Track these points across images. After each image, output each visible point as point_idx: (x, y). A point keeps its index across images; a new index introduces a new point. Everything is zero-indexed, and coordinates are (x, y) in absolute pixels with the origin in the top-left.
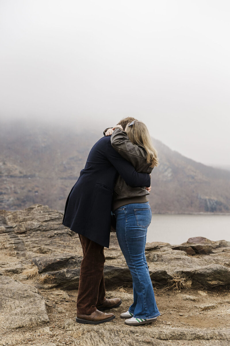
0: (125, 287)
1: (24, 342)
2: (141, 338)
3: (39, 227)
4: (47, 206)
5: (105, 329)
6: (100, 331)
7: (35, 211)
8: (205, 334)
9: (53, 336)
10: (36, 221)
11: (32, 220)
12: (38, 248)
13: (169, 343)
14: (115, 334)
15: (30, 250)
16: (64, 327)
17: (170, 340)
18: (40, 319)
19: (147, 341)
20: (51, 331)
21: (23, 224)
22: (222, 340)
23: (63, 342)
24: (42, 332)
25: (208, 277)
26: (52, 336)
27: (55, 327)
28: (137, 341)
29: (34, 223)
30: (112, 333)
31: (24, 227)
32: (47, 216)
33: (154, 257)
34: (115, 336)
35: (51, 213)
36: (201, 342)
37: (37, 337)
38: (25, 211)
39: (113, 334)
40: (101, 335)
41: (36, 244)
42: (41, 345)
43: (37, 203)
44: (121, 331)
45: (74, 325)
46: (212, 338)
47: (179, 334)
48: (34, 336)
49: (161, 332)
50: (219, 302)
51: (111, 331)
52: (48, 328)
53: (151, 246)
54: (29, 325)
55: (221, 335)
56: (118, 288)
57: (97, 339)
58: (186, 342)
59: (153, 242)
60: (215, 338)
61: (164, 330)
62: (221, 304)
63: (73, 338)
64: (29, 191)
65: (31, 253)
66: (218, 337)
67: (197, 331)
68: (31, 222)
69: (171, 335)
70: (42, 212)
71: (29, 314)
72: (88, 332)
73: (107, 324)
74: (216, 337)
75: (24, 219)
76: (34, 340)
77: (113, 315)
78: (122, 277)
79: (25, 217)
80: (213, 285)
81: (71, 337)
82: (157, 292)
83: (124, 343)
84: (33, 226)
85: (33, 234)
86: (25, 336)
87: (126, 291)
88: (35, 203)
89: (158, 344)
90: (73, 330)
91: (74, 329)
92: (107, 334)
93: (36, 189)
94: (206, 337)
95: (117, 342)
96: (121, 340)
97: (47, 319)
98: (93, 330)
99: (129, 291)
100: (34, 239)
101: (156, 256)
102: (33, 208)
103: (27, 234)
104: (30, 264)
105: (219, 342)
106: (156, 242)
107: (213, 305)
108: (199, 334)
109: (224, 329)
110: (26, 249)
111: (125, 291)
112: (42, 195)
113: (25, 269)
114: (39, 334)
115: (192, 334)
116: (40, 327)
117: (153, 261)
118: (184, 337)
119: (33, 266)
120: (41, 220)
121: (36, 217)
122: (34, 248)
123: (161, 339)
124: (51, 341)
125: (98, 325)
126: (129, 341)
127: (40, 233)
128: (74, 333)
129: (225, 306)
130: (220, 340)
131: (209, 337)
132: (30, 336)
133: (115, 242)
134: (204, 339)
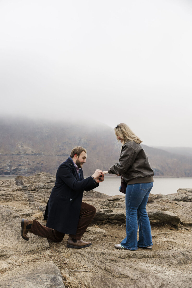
0: (98, 224)
1: (33, 260)
2: (108, 258)
3: (44, 186)
4: (48, 173)
5: (85, 252)
6: (82, 253)
7: (41, 176)
8: (149, 255)
9: (52, 256)
10: (42, 182)
11: (39, 182)
12: (43, 200)
13: (126, 260)
14: (91, 255)
15: (38, 201)
16: (59, 250)
17: (127, 259)
18: (44, 245)
19: (112, 259)
20: (51, 253)
21: (34, 184)
22: (160, 258)
23: (58, 261)
24: (45, 254)
25: (151, 217)
26: (51, 257)
27: (53, 251)
28: (106, 259)
29: (40, 184)
30: (89, 254)
31: (34, 186)
32: (48, 179)
33: (116, 205)
34: (92, 256)
35: (51, 177)
36: (147, 260)
37: (42, 257)
38: (34, 176)
39: (90, 255)
40: (83, 256)
41: (42, 197)
42: (44, 262)
43: (43, 171)
44: (96, 253)
45: (66, 250)
46: (153, 257)
47: (132, 254)
48: (40, 257)
49: (121, 253)
50: (158, 233)
51: (89, 253)
52: (49, 251)
53: (114, 198)
54: (37, 249)
55: (160, 255)
56: (94, 225)
57: (80, 258)
58: (137, 259)
59: (116, 196)
60: (156, 257)
61: (123, 252)
62: (159, 234)
63: (65, 258)
64: (38, 164)
65: (38, 203)
66: (157, 257)
67: (144, 252)
68: (39, 183)
69: (127, 255)
70: (45, 177)
71: (36, 242)
72: (74, 254)
73: (87, 249)
74: (156, 256)
75: (34, 181)
76: (40, 259)
77: (90, 243)
78: (96, 218)
79: (35, 180)
80: (154, 222)
81: (63, 257)
82: (118, 227)
83: (97, 261)
84: (40, 186)
85: (39, 191)
86: (34, 256)
87: (99, 227)
88: (41, 171)
89: (119, 261)
90: (65, 253)
91: (65, 252)
92: (86, 255)
93: (42, 162)
94: (150, 257)
95: (93, 260)
96: (95, 258)
97: (48, 246)
98: (77, 252)
99: (100, 227)
100: (40, 194)
101: (117, 204)
102: (40, 175)
103: (36, 191)
104: (38, 210)
105: (158, 259)
106: (117, 195)
107: (154, 235)
108: (145, 254)
109: (161, 251)
110: (35, 201)
111: (98, 227)
112: (46, 166)
113: (34, 213)
114: (43, 255)
115: (141, 255)
116: (43, 251)
117: (115, 207)
118: (136, 257)
119: (40, 211)
120: (45, 182)
121: (41, 180)
122: (40, 200)
123: (121, 258)
124: (51, 260)
125: (81, 249)
126: (100, 259)
127: (44, 190)
128: (65, 255)
129: (161, 236)
130: (159, 258)
131: (152, 256)
132: (37, 256)
133: (91, 196)
134: (149, 258)
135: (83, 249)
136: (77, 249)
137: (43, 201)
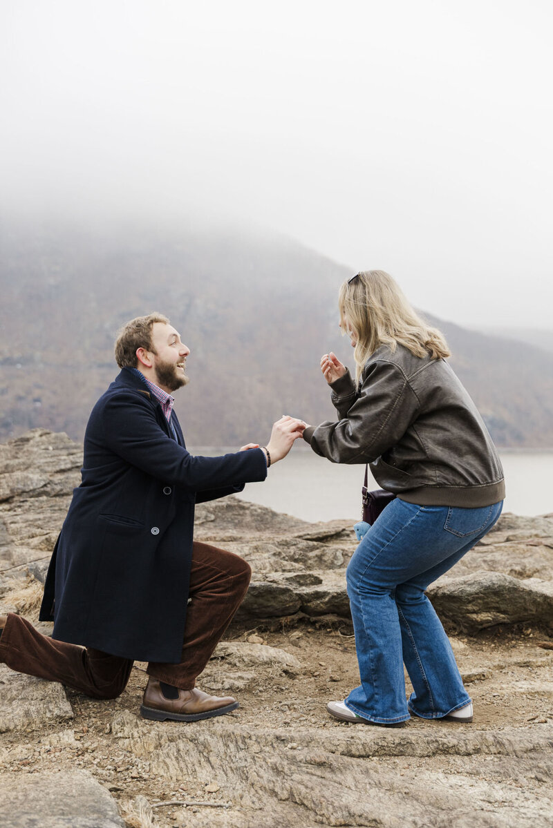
0: (262, 631)
1: (11, 766)
2: (302, 754)
3: (45, 485)
4: (63, 434)
5: (213, 734)
6: (201, 738)
7: (32, 446)
8: (462, 743)
9: (84, 752)
10: (38, 470)
11: (27, 468)
12: (44, 537)
13: (373, 764)
14: (237, 746)
15: (22, 544)
16: (111, 729)
17: (375, 758)
18: (50, 711)
19: (318, 760)
20: (79, 740)
21: (4, 478)
22: (503, 754)
23: (109, 767)
24: (55, 742)
25: (470, 602)
26: (80, 753)
27: (88, 731)
28: (293, 761)
29: (31, 476)
30: (229, 743)
31: (5, 486)
32: (63, 458)
33: (335, 557)
34: (238, 749)
35: (75, 451)
36: (452, 762)
37: (44, 756)
38: (7, 447)
39: (232, 746)
40: (204, 749)
41: (39, 527)
42: (55, 773)
43: (39, 426)
44: (254, 738)
45: (137, 726)
46: (477, 751)
47: (397, 741)
48: (37, 754)
49: (352, 738)
50: (496, 664)
51: (227, 737)
52: (71, 732)
53: (326, 530)
54: (23, 726)
55: (501, 744)
56: (246, 634)
57: (194, 757)
58: (413, 760)
59: (333, 521)
60: (487, 751)
61: (360, 734)
62: (502, 668)
63: (133, 757)
64: (20, 398)
65: (25, 550)
66: (493, 749)
67: (440, 734)
68: (25, 473)
69: (377, 744)
70: (51, 448)
71: (22, 699)
72: (171, 741)
73: (218, 722)
74: (488, 747)
75: (7, 466)
76: (36, 762)
77: (233, 702)
78: (255, 606)
79: (8, 462)
80: (482, 623)
81: (128, 755)
82: (341, 641)
83: (261, 767)
84: (29, 483)
85: (28, 504)
86: (14, 752)
87: (266, 642)
88: (32, 426)
89: (345, 768)
90: (133, 738)
91: (136, 735)
92: (217, 745)
93: (37, 393)
94: (463, 749)
95: (243, 764)
96: (253, 758)
97: (67, 712)
98: (182, 736)
99: (272, 641)
100: (31, 516)
101: (339, 554)
102: (28, 440)
103: (13, 505)
104: (25, 579)
105: (496, 760)
106: (339, 520)
107: (480, 670)
108: (445, 741)
109: (507, 729)
110: (13, 541)
111: (262, 640)
112: (52, 407)
113: (10, 589)
114: (48, 747)
115: (428, 743)
116: (50, 732)
117: (331, 566)
118: (409, 750)
119: (32, 581)
120: (49, 469)
121: (35, 461)
122: (33, 537)
123: (353, 756)
124: (80, 764)
125: (194, 725)
126: (272, 760)
127: (47, 501)
128: (135, 745)
129: (510, 673)
130: (498, 755)
131: (470, 748)
132: (25, 751)
133: (236, 521)
134: (459, 754)
135: (203, 722)
136: (181, 724)
137: (43, 542)
